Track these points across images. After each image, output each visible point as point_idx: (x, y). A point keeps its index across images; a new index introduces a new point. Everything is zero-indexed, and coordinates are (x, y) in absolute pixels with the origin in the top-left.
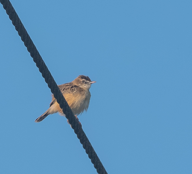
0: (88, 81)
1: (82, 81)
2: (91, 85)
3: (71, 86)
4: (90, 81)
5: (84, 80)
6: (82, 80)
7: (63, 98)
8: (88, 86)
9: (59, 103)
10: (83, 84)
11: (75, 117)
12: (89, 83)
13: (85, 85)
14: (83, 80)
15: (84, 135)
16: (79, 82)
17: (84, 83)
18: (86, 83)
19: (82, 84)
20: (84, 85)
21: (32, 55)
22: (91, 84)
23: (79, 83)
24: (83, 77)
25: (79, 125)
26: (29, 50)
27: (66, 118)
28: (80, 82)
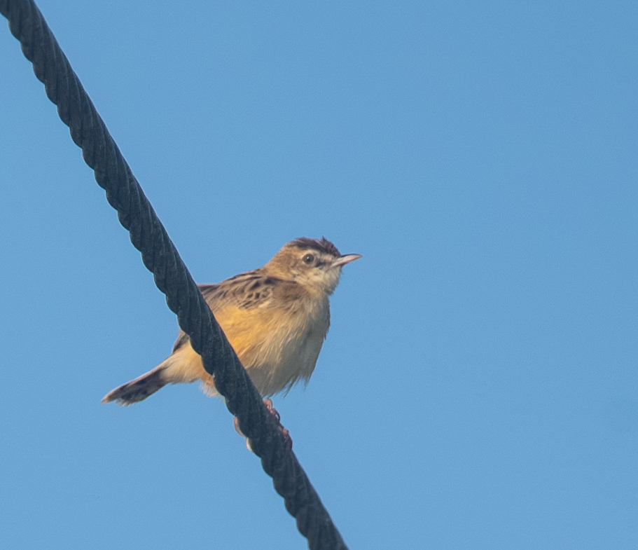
0: (328, 258)
1: (304, 259)
2: (341, 271)
3: (254, 282)
4: (335, 253)
5: (310, 251)
6: (302, 255)
7: (216, 332)
8: (327, 276)
9: (199, 354)
10: (309, 269)
11: (263, 407)
12: (330, 263)
13: (316, 275)
14: (306, 253)
15: (302, 480)
16: (292, 264)
17: (314, 264)
18: (320, 264)
19: (304, 270)
20: (311, 274)
21: (91, 159)
22: (342, 265)
23: (293, 267)
24: (303, 244)
25: (283, 440)
26: (79, 138)
27: (231, 411)
28: (297, 261)
